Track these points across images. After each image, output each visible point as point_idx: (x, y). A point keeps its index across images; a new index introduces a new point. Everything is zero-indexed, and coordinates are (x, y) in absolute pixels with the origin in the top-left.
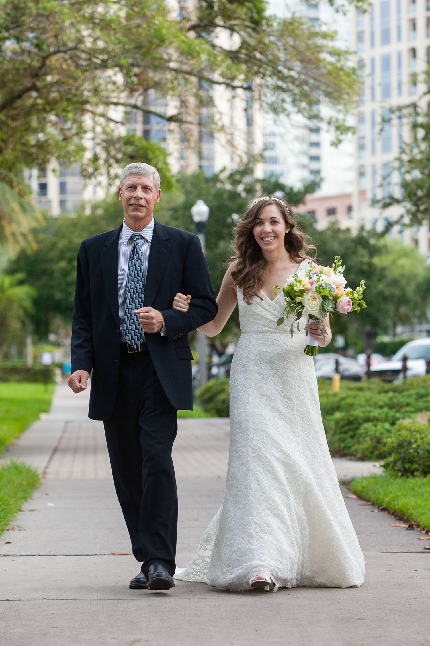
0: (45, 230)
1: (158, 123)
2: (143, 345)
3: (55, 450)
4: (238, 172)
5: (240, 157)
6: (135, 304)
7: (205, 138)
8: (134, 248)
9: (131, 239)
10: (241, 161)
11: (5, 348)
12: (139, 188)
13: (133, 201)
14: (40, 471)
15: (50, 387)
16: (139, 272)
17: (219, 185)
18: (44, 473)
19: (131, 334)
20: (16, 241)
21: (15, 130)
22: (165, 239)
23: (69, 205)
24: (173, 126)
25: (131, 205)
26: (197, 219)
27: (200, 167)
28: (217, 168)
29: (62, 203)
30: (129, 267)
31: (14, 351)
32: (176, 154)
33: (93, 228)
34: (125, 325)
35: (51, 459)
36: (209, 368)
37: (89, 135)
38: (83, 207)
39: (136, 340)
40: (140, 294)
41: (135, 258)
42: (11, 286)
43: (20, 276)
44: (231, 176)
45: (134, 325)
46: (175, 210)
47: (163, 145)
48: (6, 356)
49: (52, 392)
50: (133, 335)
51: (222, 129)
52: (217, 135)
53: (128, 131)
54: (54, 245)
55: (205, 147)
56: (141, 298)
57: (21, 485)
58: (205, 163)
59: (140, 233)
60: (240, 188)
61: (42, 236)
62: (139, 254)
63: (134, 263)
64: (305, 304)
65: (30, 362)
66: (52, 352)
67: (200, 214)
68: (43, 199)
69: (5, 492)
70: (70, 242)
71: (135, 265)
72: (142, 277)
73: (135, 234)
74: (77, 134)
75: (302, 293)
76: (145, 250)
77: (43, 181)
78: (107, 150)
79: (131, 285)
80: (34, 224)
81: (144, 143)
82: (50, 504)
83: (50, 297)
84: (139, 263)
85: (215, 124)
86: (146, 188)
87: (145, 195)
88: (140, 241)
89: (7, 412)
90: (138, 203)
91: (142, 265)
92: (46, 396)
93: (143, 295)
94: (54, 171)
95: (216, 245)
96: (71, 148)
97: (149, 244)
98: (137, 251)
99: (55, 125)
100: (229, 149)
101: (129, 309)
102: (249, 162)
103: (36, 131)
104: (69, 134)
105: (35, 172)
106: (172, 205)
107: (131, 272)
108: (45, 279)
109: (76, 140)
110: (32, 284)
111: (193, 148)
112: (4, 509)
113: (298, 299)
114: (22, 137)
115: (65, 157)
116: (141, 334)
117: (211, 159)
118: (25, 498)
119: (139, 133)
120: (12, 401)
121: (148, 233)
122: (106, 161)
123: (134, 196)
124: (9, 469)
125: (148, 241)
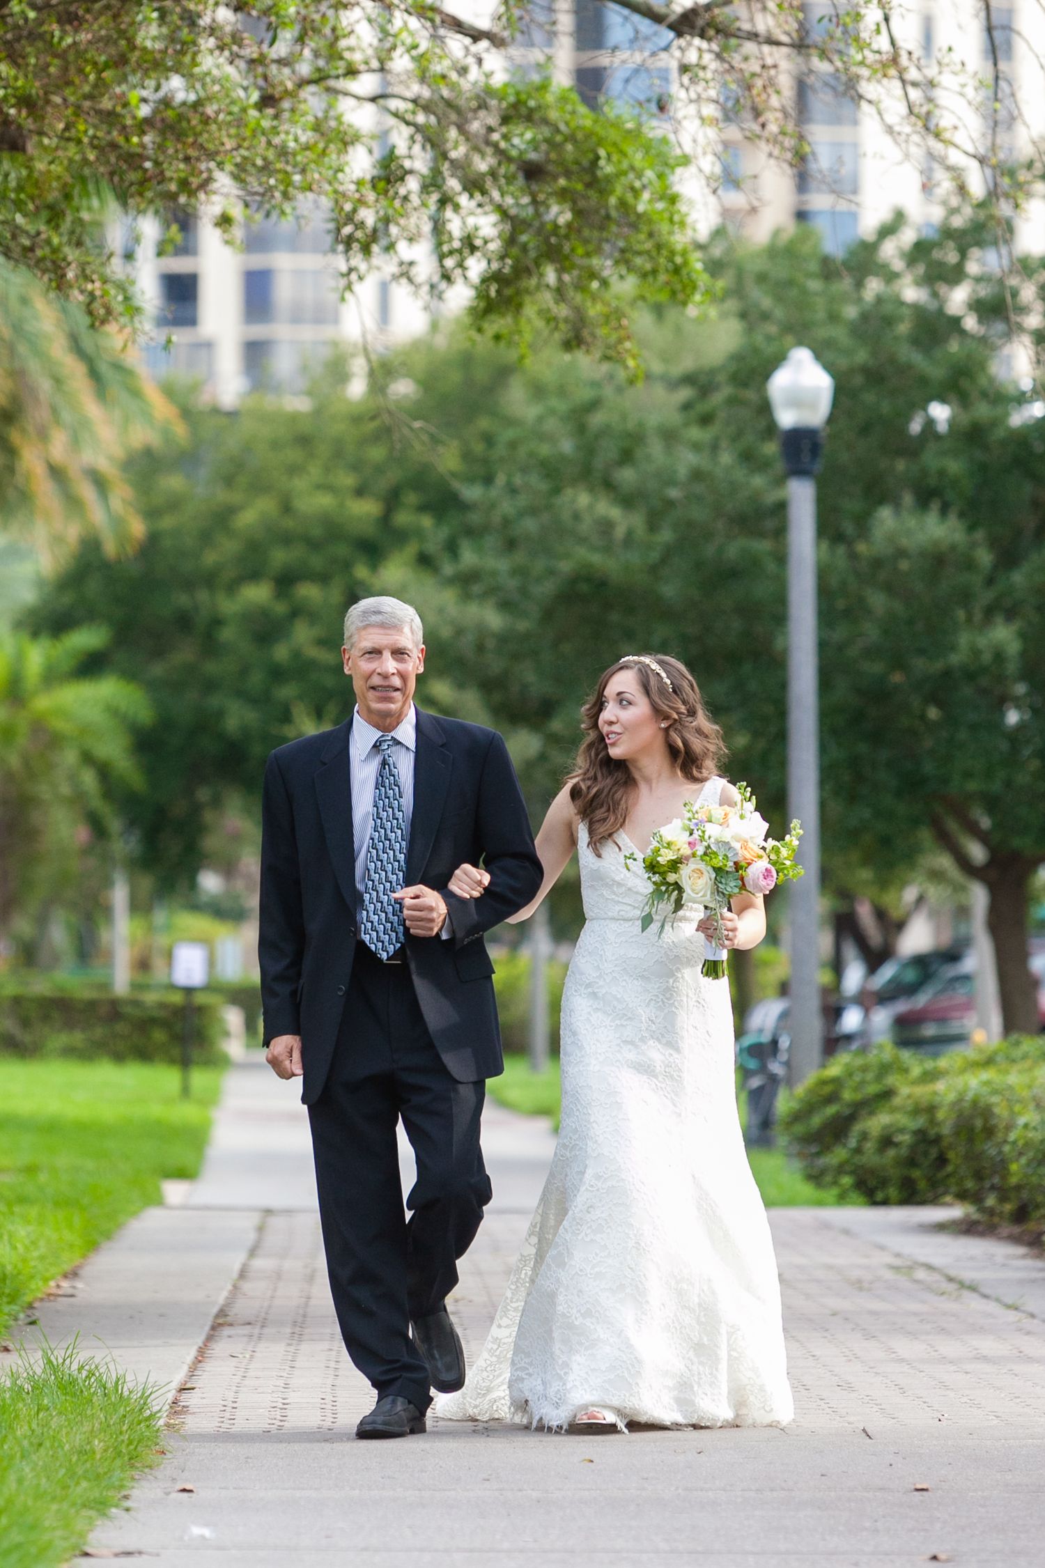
0: (186, 459)
1: (636, 40)
2: (399, 953)
3: (221, 1322)
4: (948, 233)
5: (957, 174)
6: (386, 872)
7: (821, 101)
8: (384, 763)
9: (376, 747)
10: (962, 189)
11: (23, 925)
12: (387, 654)
13: (376, 680)
14: (160, 1403)
15: (200, 1078)
16: (396, 810)
17: (874, 287)
18: (176, 1408)
19: (377, 932)
20: (73, 503)
21: (71, 60)
22: (440, 744)
23: (284, 363)
24: (695, 49)
25: (373, 688)
26: (786, 418)
27: (801, 216)
28: (870, 220)
29: (255, 353)
30: (375, 801)
31: (59, 935)
32: (708, 164)
33: (377, 453)
34: (365, 913)
35: (201, 1356)
36: (833, 1012)
37: (366, 84)
38: (338, 371)
39: (387, 944)
40: (397, 853)
41: (387, 784)
42: (51, 677)
43: (86, 639)
44: (920, 251)
45: (384, 915)
46: (700, 382)
47: (656, 128)
48: (29, 955)
49: (211, 1099)
50: (381, 934)
51: (892, 62)
52: (869, 89)
53: (518, 69)
54: (222, 518)
55: (821, 136)
56: (399, 861)
57: (84, 1452)
58: (819, 201)
59: (392, 734)
60: (958, 298)
61: (174, 482)
62: (394, 776)
63: (386, 793)
64: (685, 884)
65: (121, 980)
66: (207, 943)
67: (796, 401)
68: (180, 336)
69: (20, 1481)
70: (287, 507)
71: (389, 798)
72: (401, 821)
73: (383, 736)
74: (319, 78)
75: (675, 865)
76: (405, 767)
77: (179, 265)
78: (433, 141)
79: (380, 836)
80: (141, 436)
81: (585, 117)
82: (197, 1531)
83: (206, 724)
84: (394, 794)
85: (861, 45)
86: (399, 653)
87: (401, 666)
88: (394, 748)
89: (30, 1170)
90: (387, 684)
91: (401, 797)
92: (187, 1113)
93: (403, 855)
94: (224, 221)
95: (863, 523)
96: (296, 134)
97: (412, 756)
98: (390, 770)
99: (229, 43)
100: (917, 145)
101: (373, 881)
102: (993, 194)
103: (156, 66)
104: (284, 77)
105: (149, 228)
106: (687, 364)
107: (380, 810)
108: (184, 654)
109: (312, 100)
110: (130, 675)
111: (773, 140)
112: (18, 1546)
113: (671, 878)
114: (101, 86)
115: (266, 169)
116: (397, 933)
117: (845, 186)
118: (101, 1506)
119: (562, 78)
120: (51, 1129)
121: (406, 732)
122: (432, 183)
123: (379, 670)
124: (38, 1388)
125: (407, 748)
